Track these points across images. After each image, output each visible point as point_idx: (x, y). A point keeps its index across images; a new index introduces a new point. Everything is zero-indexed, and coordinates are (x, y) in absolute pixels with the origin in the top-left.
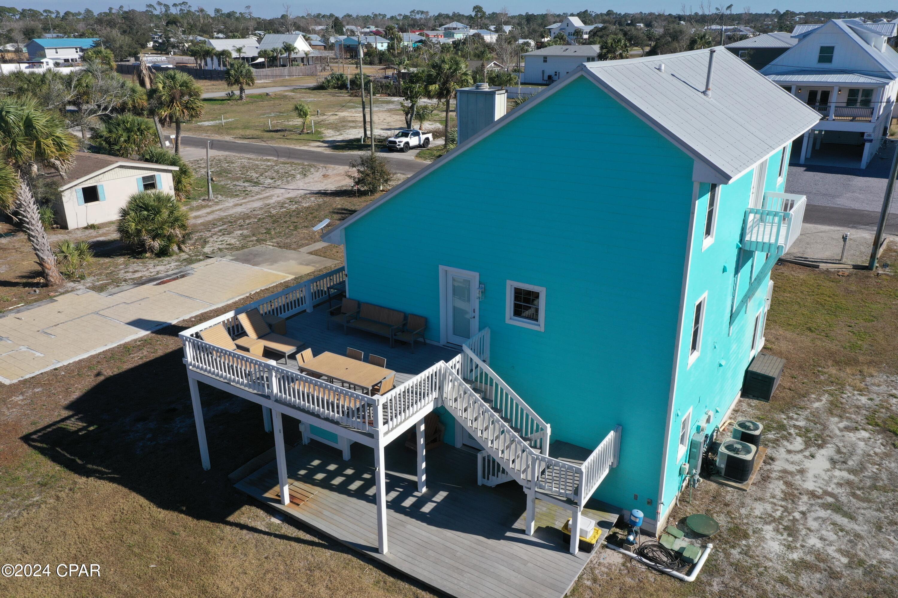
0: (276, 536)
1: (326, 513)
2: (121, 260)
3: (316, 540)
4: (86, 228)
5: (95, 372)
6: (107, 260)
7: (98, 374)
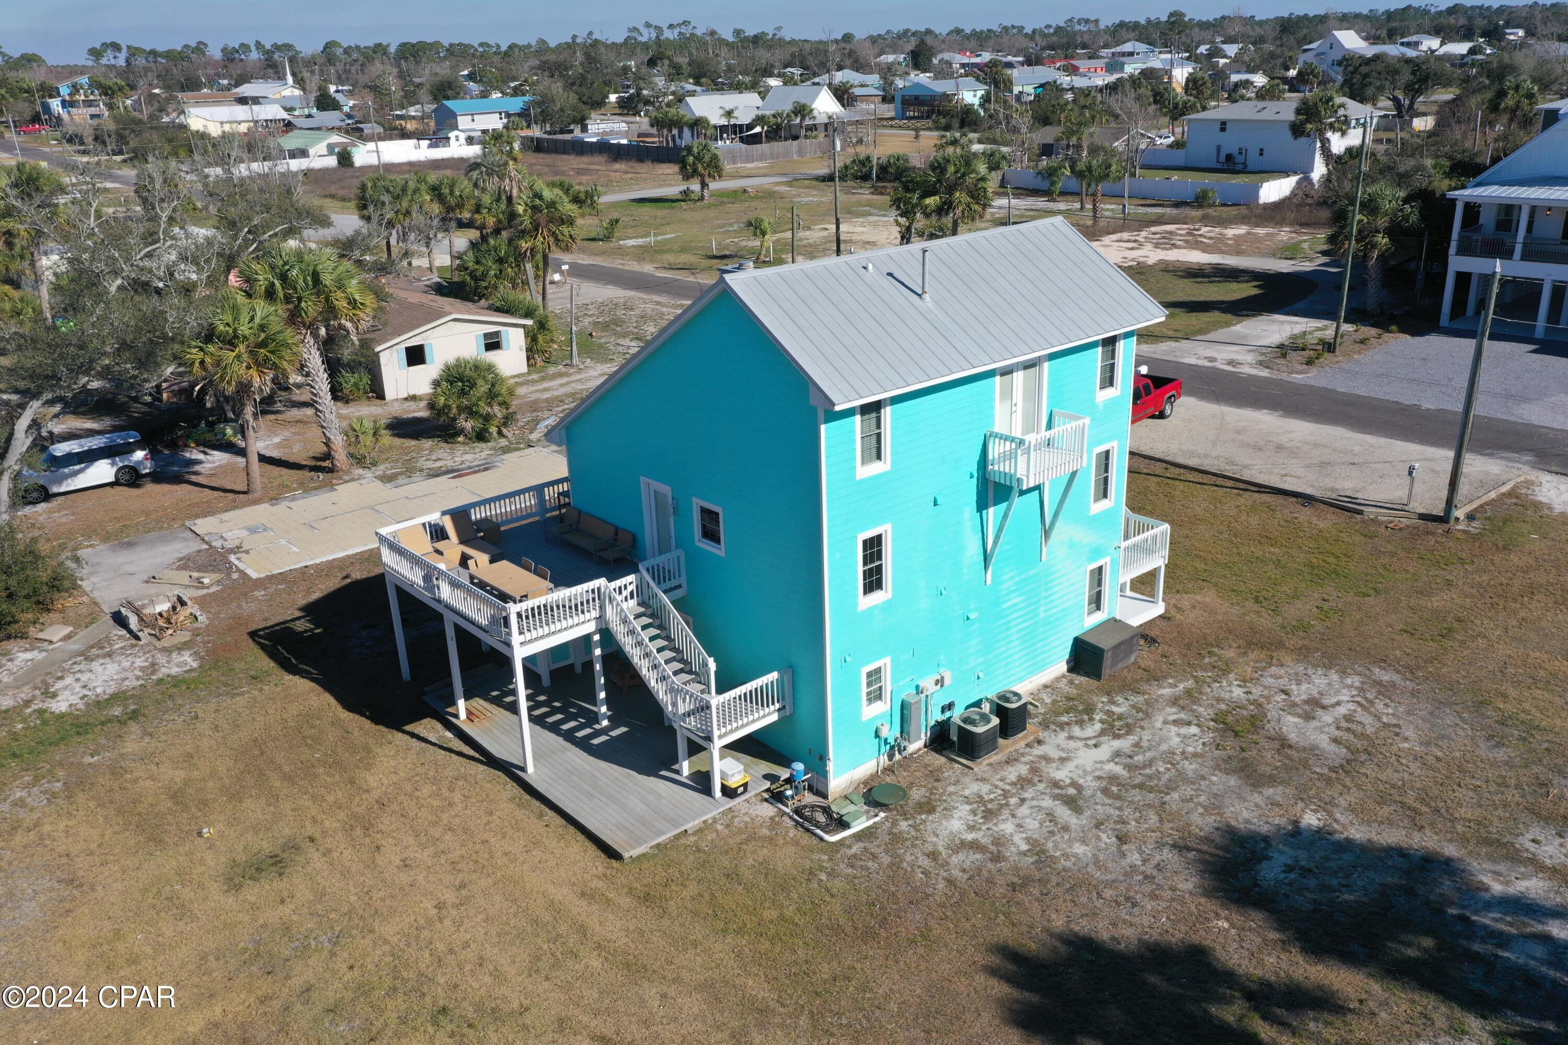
0: (441, 747)
1: (495, 731)
2: (427, 443)
3: (477, 756)
4: (406, 399)
5: (344, 574)
6: (413, 443)
7: (346, 577)
